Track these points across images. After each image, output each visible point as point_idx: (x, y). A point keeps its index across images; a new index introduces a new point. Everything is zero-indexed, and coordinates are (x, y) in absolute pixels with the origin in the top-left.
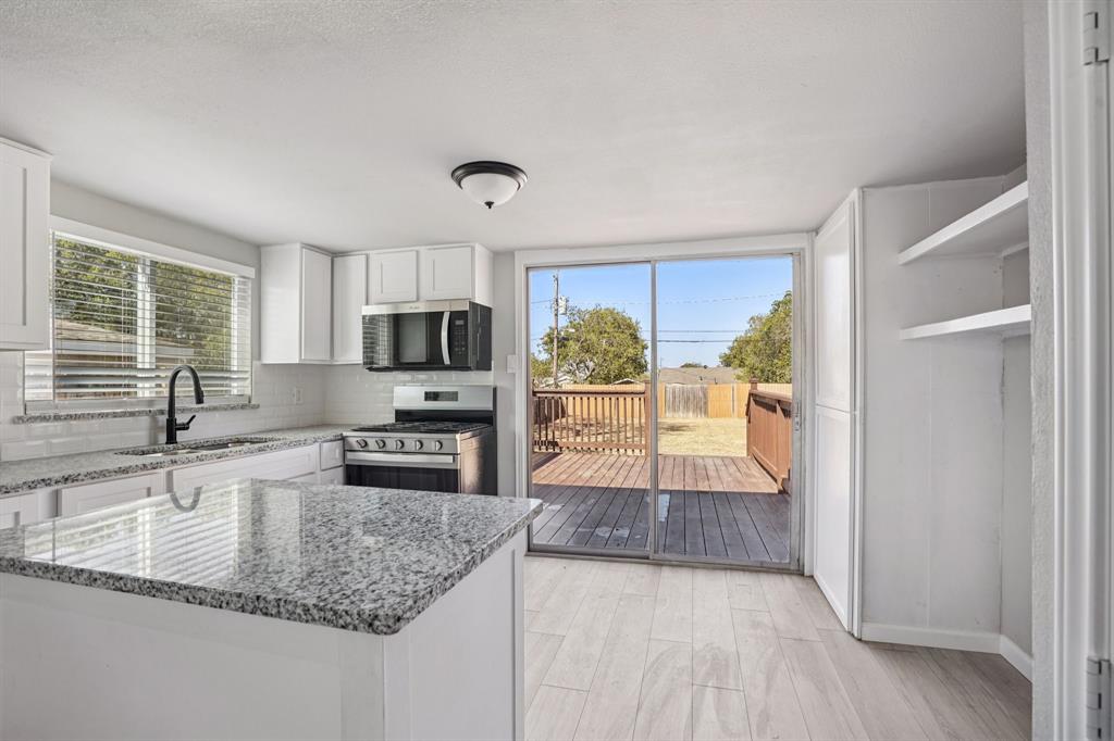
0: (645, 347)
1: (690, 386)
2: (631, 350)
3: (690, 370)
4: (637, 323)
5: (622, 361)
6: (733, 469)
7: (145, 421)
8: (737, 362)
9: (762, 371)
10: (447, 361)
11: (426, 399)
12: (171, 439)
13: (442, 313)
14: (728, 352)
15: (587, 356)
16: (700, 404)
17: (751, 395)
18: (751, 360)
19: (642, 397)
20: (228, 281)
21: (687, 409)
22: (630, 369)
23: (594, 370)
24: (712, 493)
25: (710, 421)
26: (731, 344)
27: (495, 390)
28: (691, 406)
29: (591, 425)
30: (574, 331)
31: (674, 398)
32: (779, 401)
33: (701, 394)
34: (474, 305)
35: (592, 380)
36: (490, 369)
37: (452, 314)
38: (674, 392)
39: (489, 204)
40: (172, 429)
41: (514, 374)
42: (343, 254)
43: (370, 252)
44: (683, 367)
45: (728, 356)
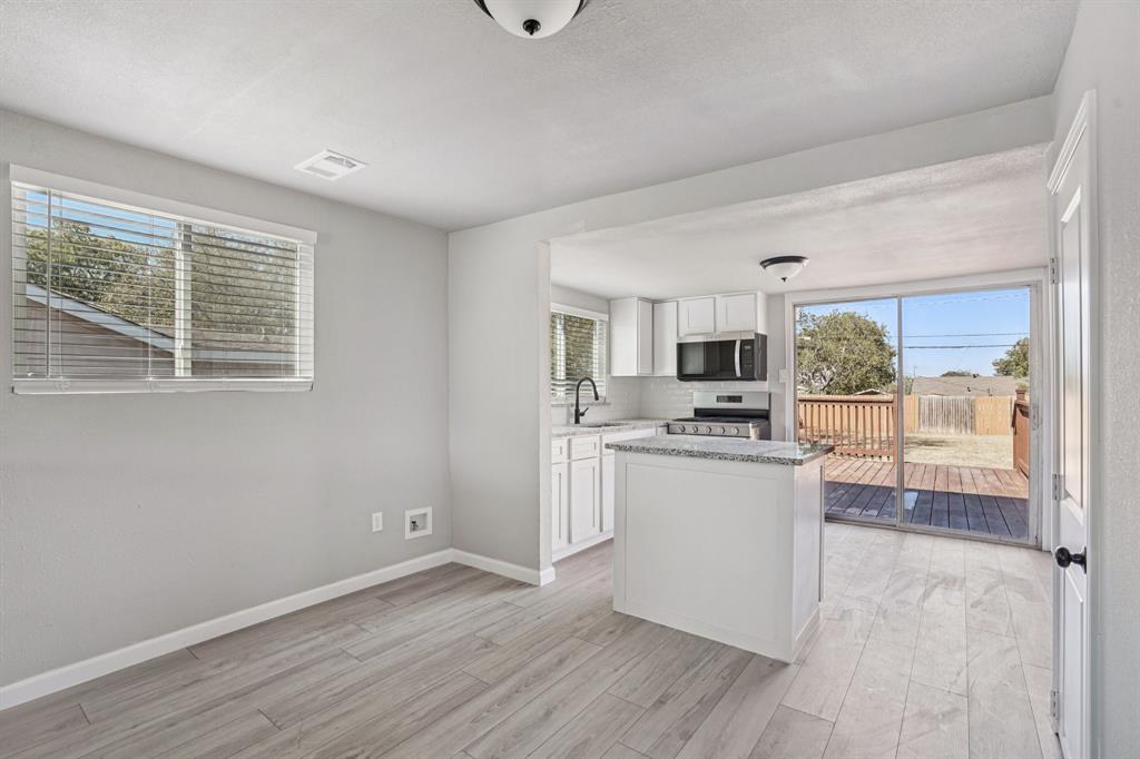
0: (892, 354)
1: (950, 398)
2: (876, 358)
3: (955, 379)
4: (883, 327)
5: (864, 370)
6: (992, 478)
7: (564, 410)
10: (738, 374)
11: (718, 402)
12: (577, 421)
13: (735, 342)
14: (1006, 357)
15: (824, 365)
16: (965, 418)
17: (1017, 405)
19: (890, 406)
20: (592, 323)
21: (947, 423)
22: (874, 378)
23: (831, 380)
24: (964, 495)
25: (978, 438)
26: (1011, 348)
27: (770, 395)
28: (952, 420)
29: (829, 437)
30: (809, 338)
31: (931, 410)
33: (966, 407)
34: (757, 335)
35: (828, 389)
36: (765, 379)
37: (742, 341)
38: (930, 405)
39: (784, 279)
40: (578, 415)
41: (784, 384)
42: (660, 301)
43: (680, 300)
44: (944, 375)
45: (1008, 364)
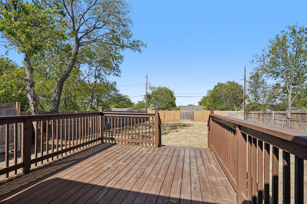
0: (175, 99)
1: (189, 111)
2: (170, 100)
3: (190, 106)
8: (204, 104)
9: (211, 107)
16: (192, 117)
17: (210, 116)
18: (208, 103)
21: (187, 119)
22: (170, 106)
23: (159, 106)
25: (195, 123)
26: (201, 99)
28: (189, 118)
31: (183, 115)
33: (192, 114)
38: (183, 113)
45: (201, 102)
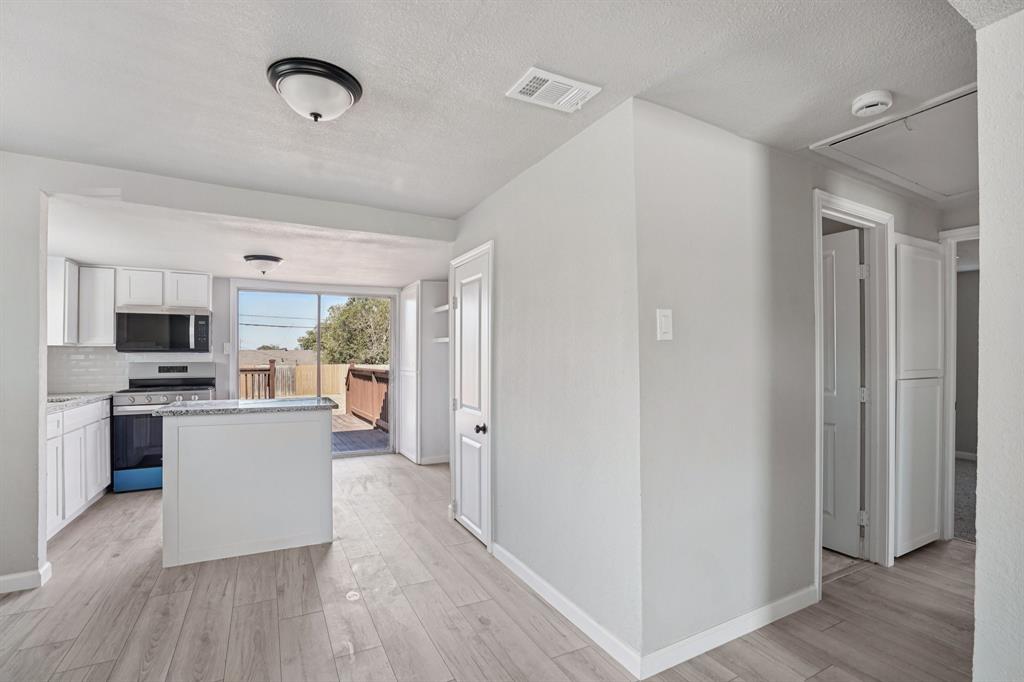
9: (341, 354)
10: (192, 346)
11: (160, 371)
13: (188, 316)
14: (307, 336)
17: (350, 370)
18: (331, 344)
19: (267, 373)
27: (215, 365)
28: (280, 385)
32: (374, 373)
33: (289, 374)
37: (196, 317)
39: (264, 272)
41: (228, 355)
42: (90, 265)
43: (118, 268)
44: (259, 349)
45: (308, 340)
